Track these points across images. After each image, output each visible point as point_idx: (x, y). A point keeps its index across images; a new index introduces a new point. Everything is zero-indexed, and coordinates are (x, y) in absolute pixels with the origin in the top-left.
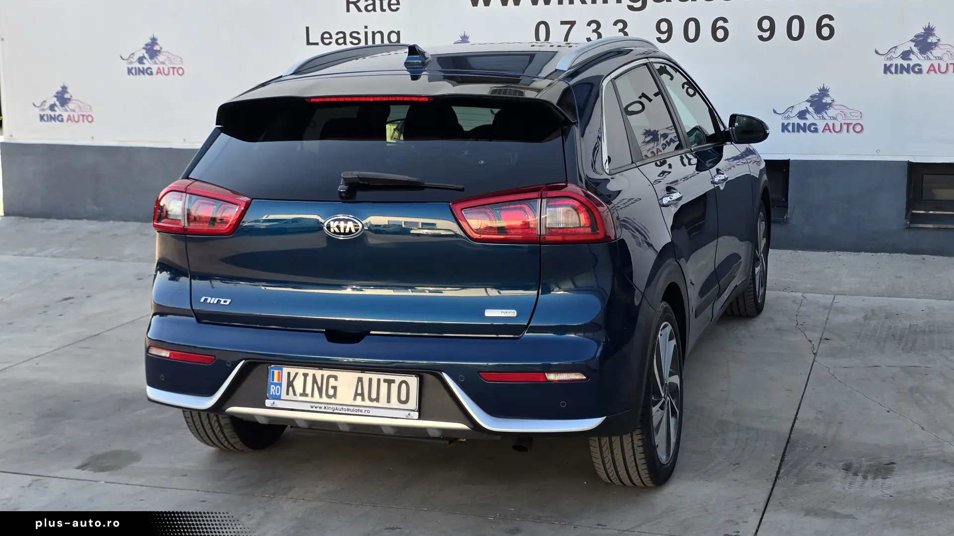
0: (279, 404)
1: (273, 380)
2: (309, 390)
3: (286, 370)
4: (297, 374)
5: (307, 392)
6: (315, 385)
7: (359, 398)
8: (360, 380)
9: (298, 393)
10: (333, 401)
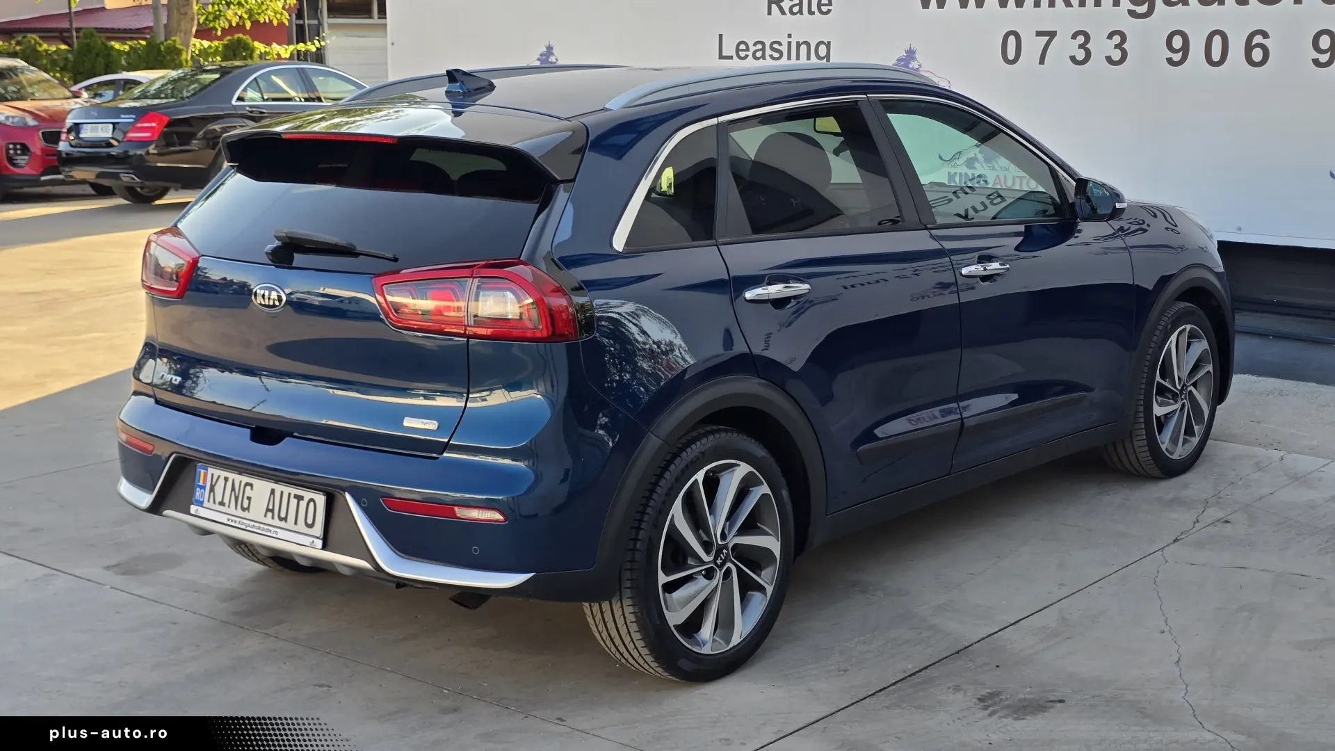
0: (202, 512)
1: (199, 482)
2: (226, 501)
3: (211, 471)
4: (219, 476)
5: (225, 501)
6: (233, 493)
7: (270, 515)
8: (273, 492)
9: (217, 501)
10: (245, 514)
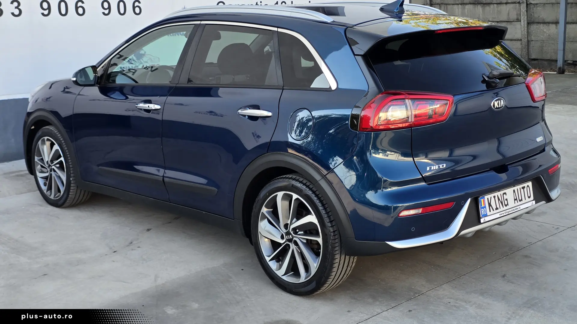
0: (487, 219)
1: (482, 206)
2: (498, 206)
3: (486, 197)
4: (491, 198)
7: (516, 201)
8: (514, 191)
